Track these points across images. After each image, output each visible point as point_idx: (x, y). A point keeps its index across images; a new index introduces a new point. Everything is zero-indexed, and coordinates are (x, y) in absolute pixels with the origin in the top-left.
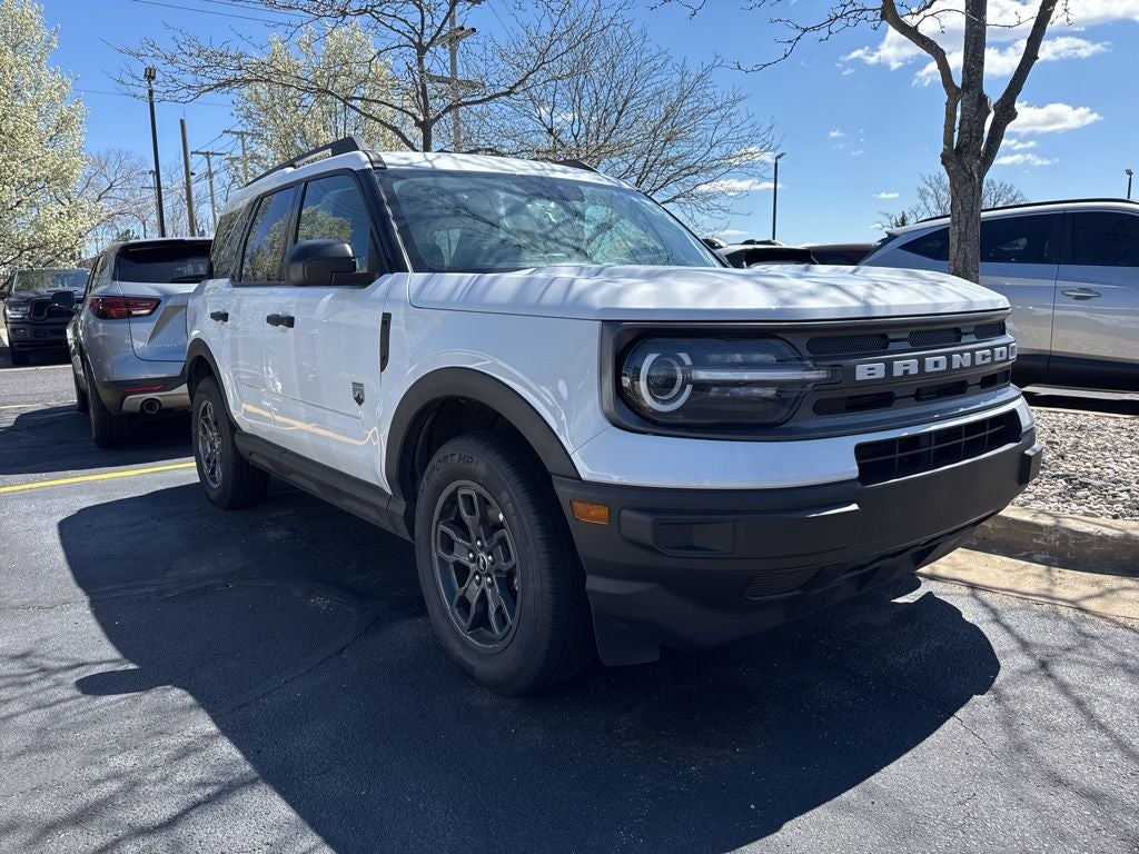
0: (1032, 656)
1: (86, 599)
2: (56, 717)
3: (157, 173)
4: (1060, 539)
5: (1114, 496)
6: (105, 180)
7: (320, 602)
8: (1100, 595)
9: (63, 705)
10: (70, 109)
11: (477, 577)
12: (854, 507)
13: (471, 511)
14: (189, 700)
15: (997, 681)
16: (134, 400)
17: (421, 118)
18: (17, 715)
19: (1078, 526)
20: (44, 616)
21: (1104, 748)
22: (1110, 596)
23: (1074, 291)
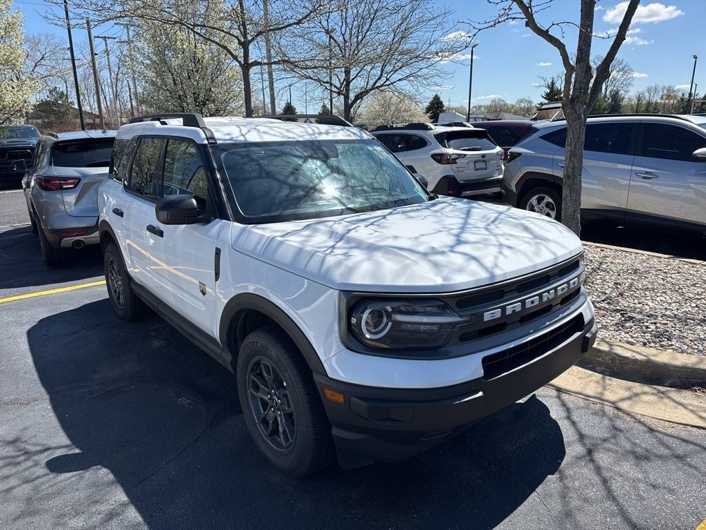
0: (584, 445)
1: (47, 397)
2: (36, 489)
3: (71, 49)
4: (611, 359)
5: (647, 327)
6: (39, 54)
7: (184, 401)
8: (629, 398)
9: (40, 480)
10: (13, 17)
11: (273, 409)
12: (480, 394)
13: (269, 373)
14: (111, 477)
15: (562, 465)
16: (68, 241)
17: (243, 40)
18: (13, 488)
19: (622, 352)
20: (24, 410)
21: (612, 515)
22: (635, 399)
23: (642, 173)
